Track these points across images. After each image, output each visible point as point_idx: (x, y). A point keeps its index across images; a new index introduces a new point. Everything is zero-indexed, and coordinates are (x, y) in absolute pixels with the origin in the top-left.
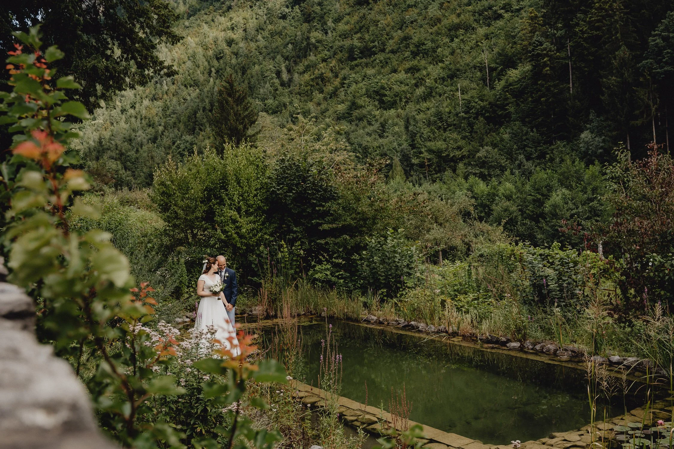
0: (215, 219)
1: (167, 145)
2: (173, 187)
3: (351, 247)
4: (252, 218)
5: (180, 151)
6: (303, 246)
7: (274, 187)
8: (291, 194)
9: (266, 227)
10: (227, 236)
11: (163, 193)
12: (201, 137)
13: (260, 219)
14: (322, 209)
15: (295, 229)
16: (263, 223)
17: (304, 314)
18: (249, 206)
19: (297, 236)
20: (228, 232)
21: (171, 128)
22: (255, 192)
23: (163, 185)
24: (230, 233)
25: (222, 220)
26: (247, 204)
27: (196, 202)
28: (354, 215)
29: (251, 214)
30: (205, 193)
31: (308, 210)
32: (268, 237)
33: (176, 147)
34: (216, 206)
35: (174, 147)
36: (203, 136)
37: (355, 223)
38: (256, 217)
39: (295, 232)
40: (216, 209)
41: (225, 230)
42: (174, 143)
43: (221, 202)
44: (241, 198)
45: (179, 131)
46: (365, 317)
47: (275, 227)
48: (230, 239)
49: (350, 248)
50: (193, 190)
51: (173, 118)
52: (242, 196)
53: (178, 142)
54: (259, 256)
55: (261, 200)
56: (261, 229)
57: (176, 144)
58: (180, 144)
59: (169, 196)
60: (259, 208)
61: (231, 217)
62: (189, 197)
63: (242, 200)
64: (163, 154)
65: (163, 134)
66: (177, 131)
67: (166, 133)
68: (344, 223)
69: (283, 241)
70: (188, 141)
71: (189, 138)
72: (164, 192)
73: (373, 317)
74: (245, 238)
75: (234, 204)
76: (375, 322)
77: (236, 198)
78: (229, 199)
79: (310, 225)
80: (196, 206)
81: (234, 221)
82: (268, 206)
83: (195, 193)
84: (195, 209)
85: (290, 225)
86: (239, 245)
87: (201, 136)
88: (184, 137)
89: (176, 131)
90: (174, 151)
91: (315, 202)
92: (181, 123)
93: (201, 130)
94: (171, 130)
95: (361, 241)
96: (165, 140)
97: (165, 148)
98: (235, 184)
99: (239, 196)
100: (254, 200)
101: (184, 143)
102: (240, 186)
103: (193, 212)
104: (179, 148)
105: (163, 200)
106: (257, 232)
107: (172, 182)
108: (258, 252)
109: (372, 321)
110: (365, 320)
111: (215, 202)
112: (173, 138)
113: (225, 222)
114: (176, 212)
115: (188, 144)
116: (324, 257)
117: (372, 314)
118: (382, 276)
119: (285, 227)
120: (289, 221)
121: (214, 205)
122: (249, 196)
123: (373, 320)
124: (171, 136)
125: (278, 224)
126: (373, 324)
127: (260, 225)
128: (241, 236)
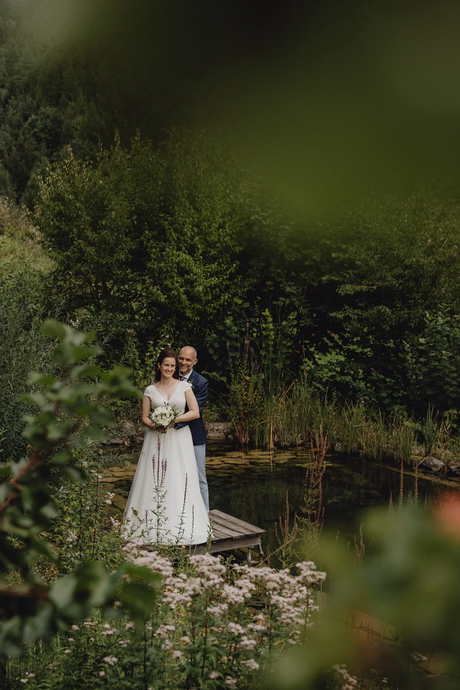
0: (149, 265)
1: (14, 121)
2: (78, 205)
3: (391, 326)
4: (213, 266)
5: (36, 132)
6: (302, 321)
7: (257, 213)
8: (287, 228)
9: (236, 284)
10: (169, 297)
11: (59, 215)
12: (69, 111)
13: (227, 269)
14: (342, 256)
15: (288, 289)
16: (232, 277)
17: (301, 445)
18: (209, 245)
19: (292, 303)
20: (171, 290)
21: (21, 93)
22: (220, 220)
23: (59, 200)
24: (174, 292)
25: (161, 269)
26: (206, 240)
27: (119, 234)
28: (398, 271)
29: (214, 259)
30: (135, 217)
31: (314, 257)
32: (240, 302)
33: (30, 124)
34: (152, 242)
35: (26, 125)
36: (73, 108)
37: (401, 284)
38: (219, 264)
39: (288, 295)
40: (151, 248)
41: (167, 285)
42: (26, 119)
43: (162, 236)
44: (196, 230)
45: (34, 99)
46: (421, 460)
47: (253, 284)
48: (174, 302)
49: (388, 328)
50: (113, 213)
51: (24, 75)
52: (198, 226)
53: (33, 116)
54: (221, 334)
55: (231, 236)
56: (227, 287)
57: (29, 120)
58: (36, 120)
59: (69, 219)
60: (227, 249)
61: (178, 264)
62: (106, 224)
63: (198, 234)
64: (8, 135)
65: (7, 103)
66: (31, 99)
67: (13, 101)
68: (380, 283)
69: (267, 310)
70: (48, 117)
71: (49, 110)
72: (60, 212)
73: (436, 461)
74: (199, 301)
75: (185, 241)
76: (442, 470)
77: (188, 230)
78: (176, 230)
79: (316, 284)
80: (118, 242)
81: (182, 271)
82: (241, 245)
83: (116, 217)
84: (116, 246)
85: (281, 282)
86: (189, 314)
87: (69, 109)
88: (42, 109)
89: (29, 99)
90: (27, 131)
91: (328, 242)
92: (37, 86)
93: (69, 98)
94: (21, 96)
95: (410, 318)
96: (11, 111)
97: (10, 125)
98: (187, 204)
99: (194, 226)
100: (220, 235)
101: (41, 120)
102: (195, 209)
103: (112, 252)
104: (34, 127)
105: (58, 227)
106: (221, 291)
107: (75, 194)
108: (221, 328)
109: (434, 469)
110: (421, 466)
111: (150, 235)
112: (24, 110)
113: (167, 271)
114: (81, 251)
115: (48, 121)
116: (332, 340)
117: (434, 455)
118: (452, 386)
119: (270, 286)
120: (279, 275)
121: (148, 240)
122: (210, 227)
123: (436, 466)
124: (20, 106)
125: (257, 278)
126: (435, 474)
127: (227, 279)
128: (193, 298)
